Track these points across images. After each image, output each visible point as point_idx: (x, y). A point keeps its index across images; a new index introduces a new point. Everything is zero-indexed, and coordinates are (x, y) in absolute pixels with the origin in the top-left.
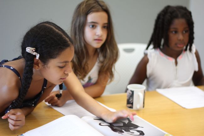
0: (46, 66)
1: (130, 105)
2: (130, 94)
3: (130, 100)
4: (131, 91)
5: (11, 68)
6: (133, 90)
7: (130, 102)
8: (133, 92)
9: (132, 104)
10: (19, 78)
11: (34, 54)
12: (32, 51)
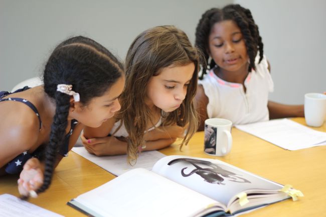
0: (86, 107)
1: (211, 150)
2: (211, 132)
3: (211, 143)
4: (213, 128)
5: (24, 101)
6: (215, 126)
7: (212, 144)
8: (215, 130)
9: (215, 147)
10: (37, 114)
11: (72, 93)
12: (68, 89)
